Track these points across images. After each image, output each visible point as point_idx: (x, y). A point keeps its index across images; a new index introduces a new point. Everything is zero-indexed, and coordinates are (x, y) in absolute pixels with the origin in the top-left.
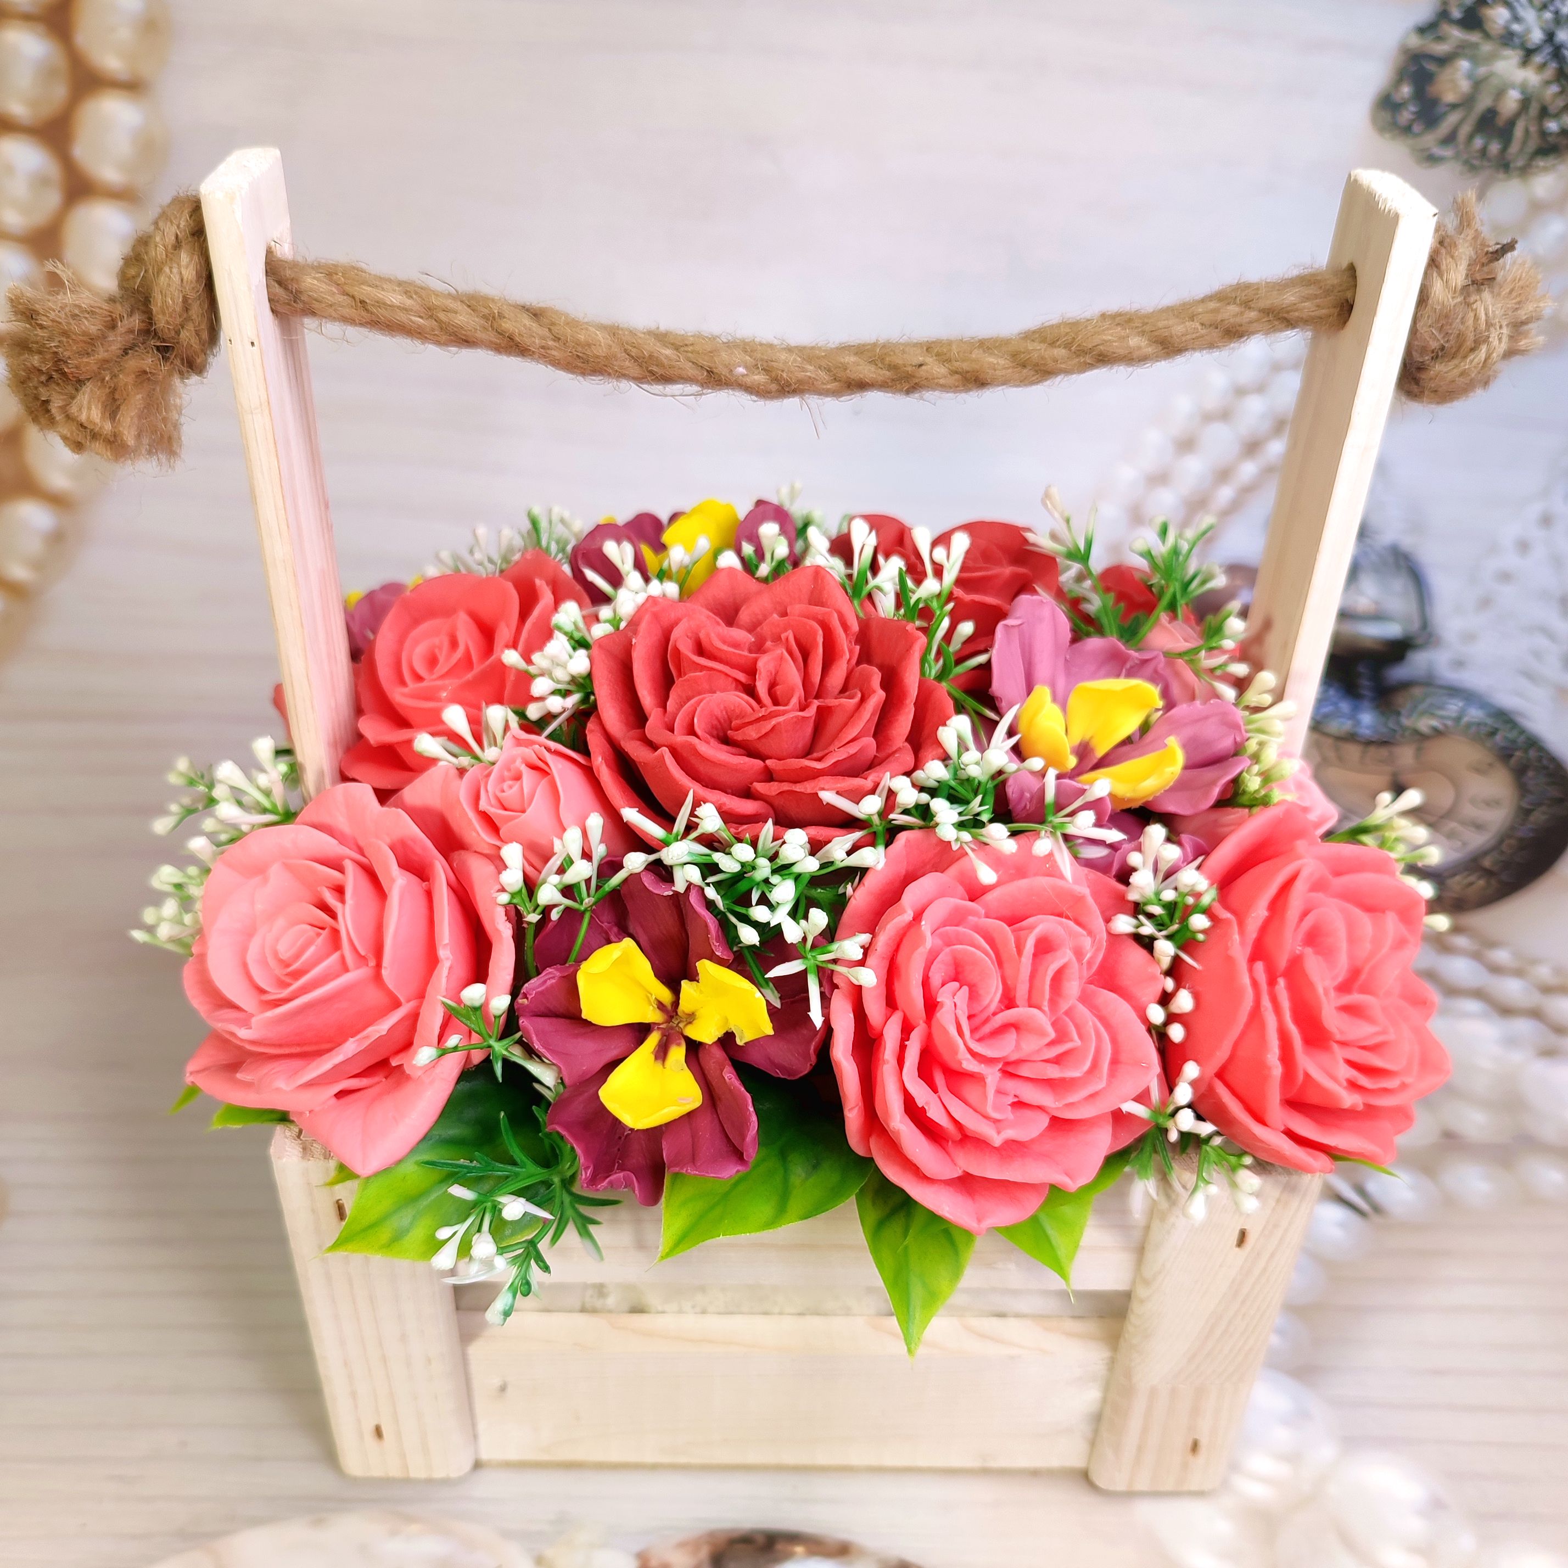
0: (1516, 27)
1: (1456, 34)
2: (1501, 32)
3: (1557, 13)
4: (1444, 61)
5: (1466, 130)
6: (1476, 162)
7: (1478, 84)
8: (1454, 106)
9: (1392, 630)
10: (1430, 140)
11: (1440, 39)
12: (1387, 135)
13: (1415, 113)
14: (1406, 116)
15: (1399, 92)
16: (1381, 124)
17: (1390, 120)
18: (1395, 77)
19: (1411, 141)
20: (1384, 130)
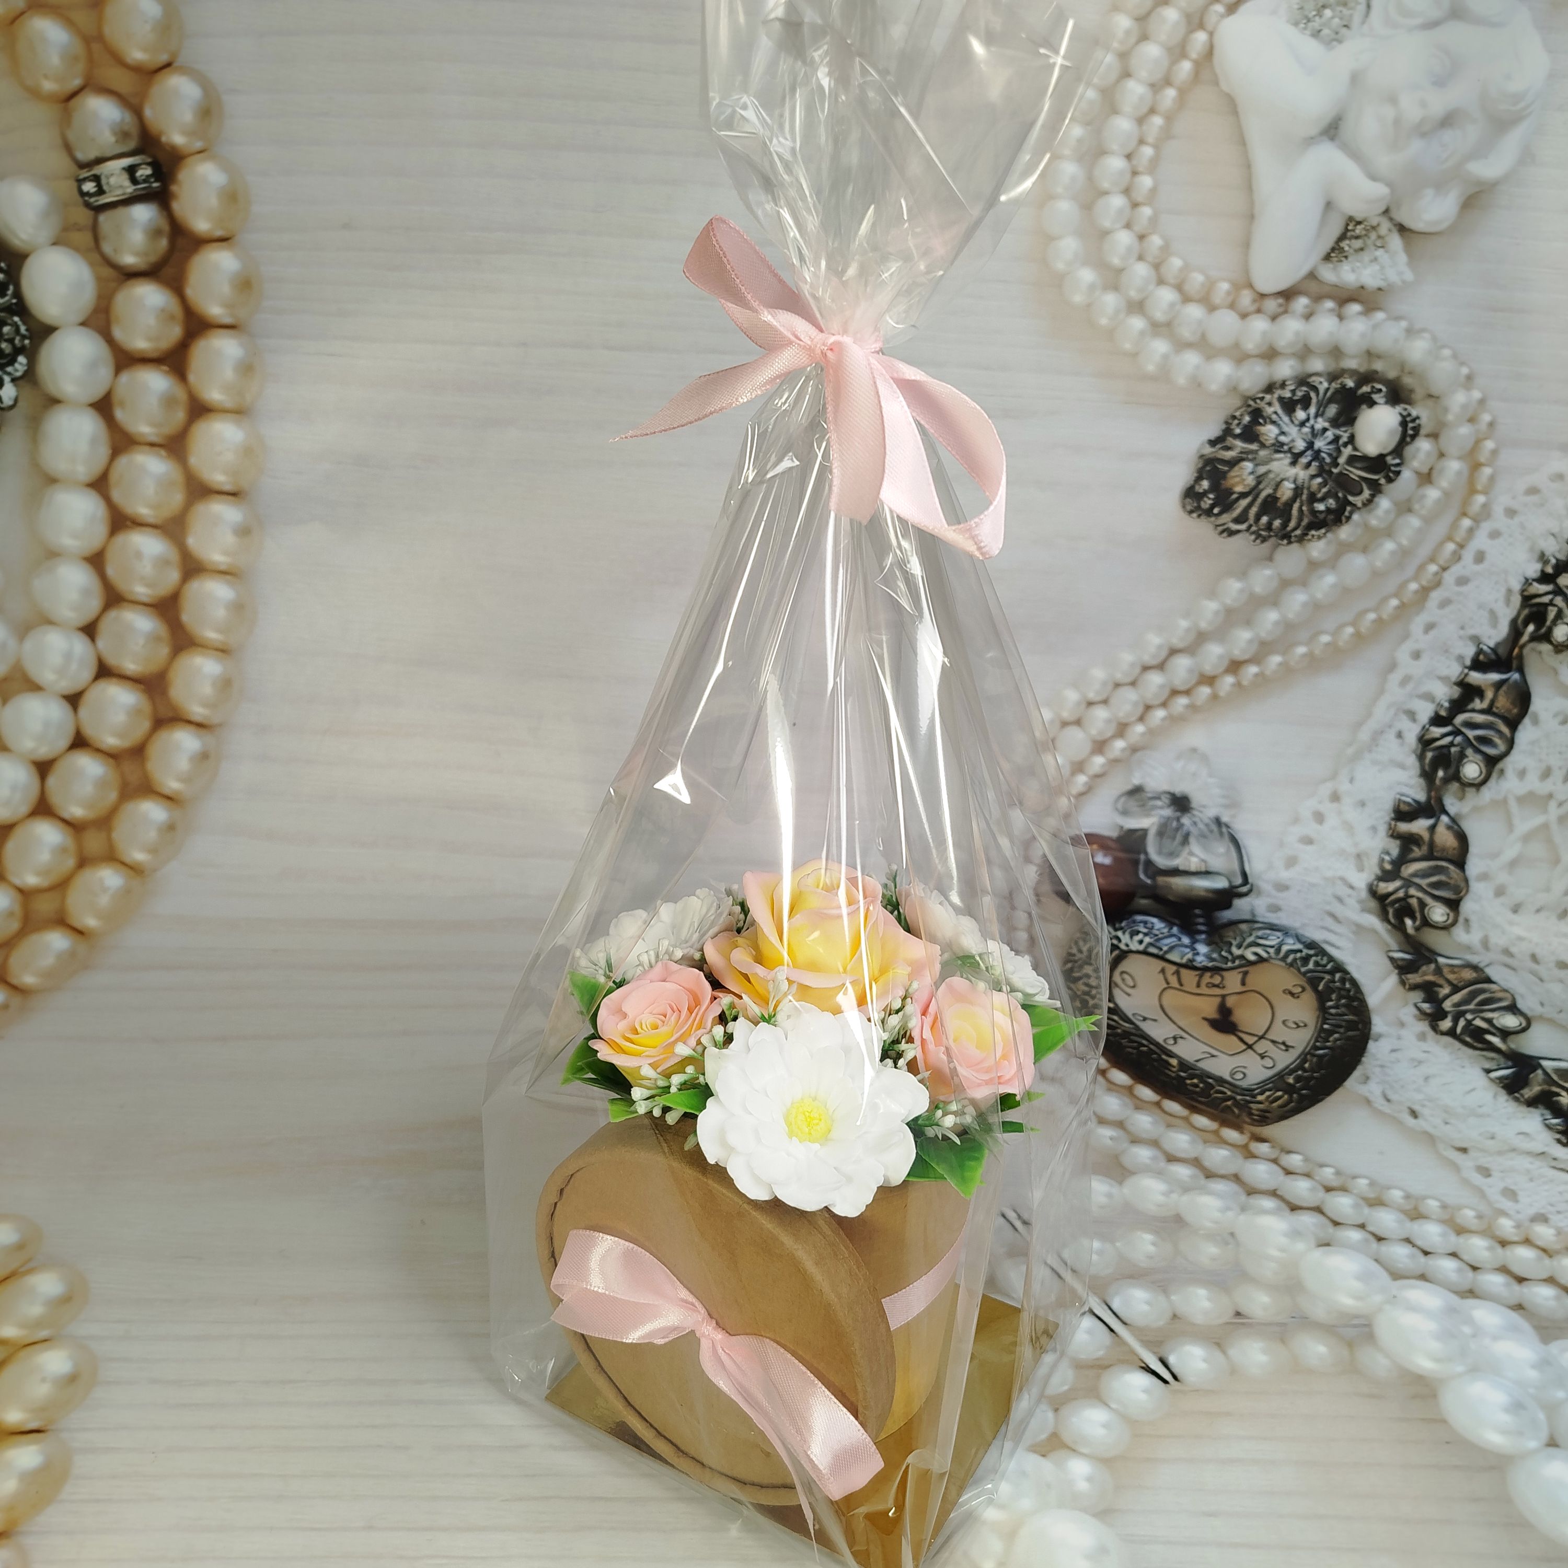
0: (1282, 439)
1: (1239, 444)
2: (1272, 441)
3: (1312, 427)
4: (1233, 463)
5: (1254, 510)
6: (1263, 533)
7: (1259, 480)
8: (1243, 495)
9: (1221, 883)
10: (1226, 518)
11: (1228, 448)
12: (1195, 515)
13: (1213, 499)
14: (1207, 503)
15: (1200, 485)
16: (1189, 508)
17: (1195, 504)
18: (1196, 475)
19: (1213, 519)
20: (1191, 512)
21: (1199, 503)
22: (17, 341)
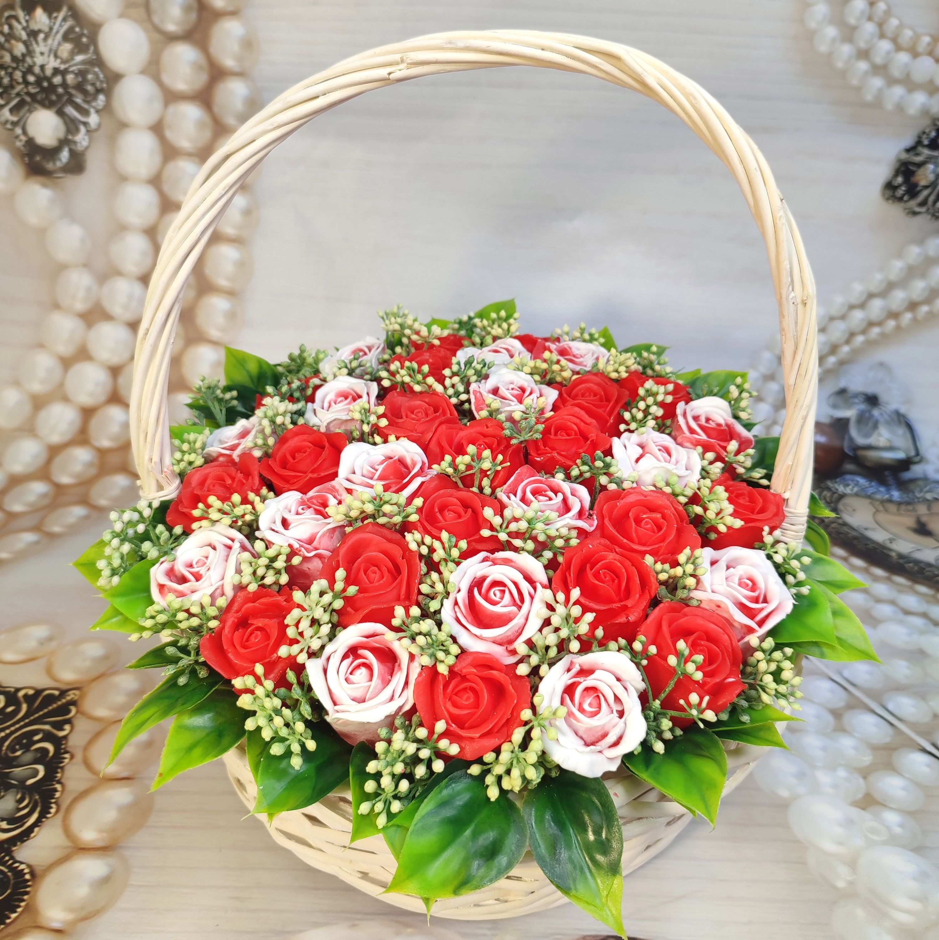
1: (926, 152)
4: (920, 165)
5: (932, 199)
6: (938, 214)
7: (937, 177)
8: (926, 187)
9: (901, 455)
10: (913, 204)
11: (917, 154)
12: (890, 201)
13: (904, 191)
14: (900, 192)
15: (896, 181)
16: (887, 196)
17: (891, 194)
18: (893, 173)
19: (902, 204)
20: (888, 199)
21: (894, 193)
22: (98, 84)
